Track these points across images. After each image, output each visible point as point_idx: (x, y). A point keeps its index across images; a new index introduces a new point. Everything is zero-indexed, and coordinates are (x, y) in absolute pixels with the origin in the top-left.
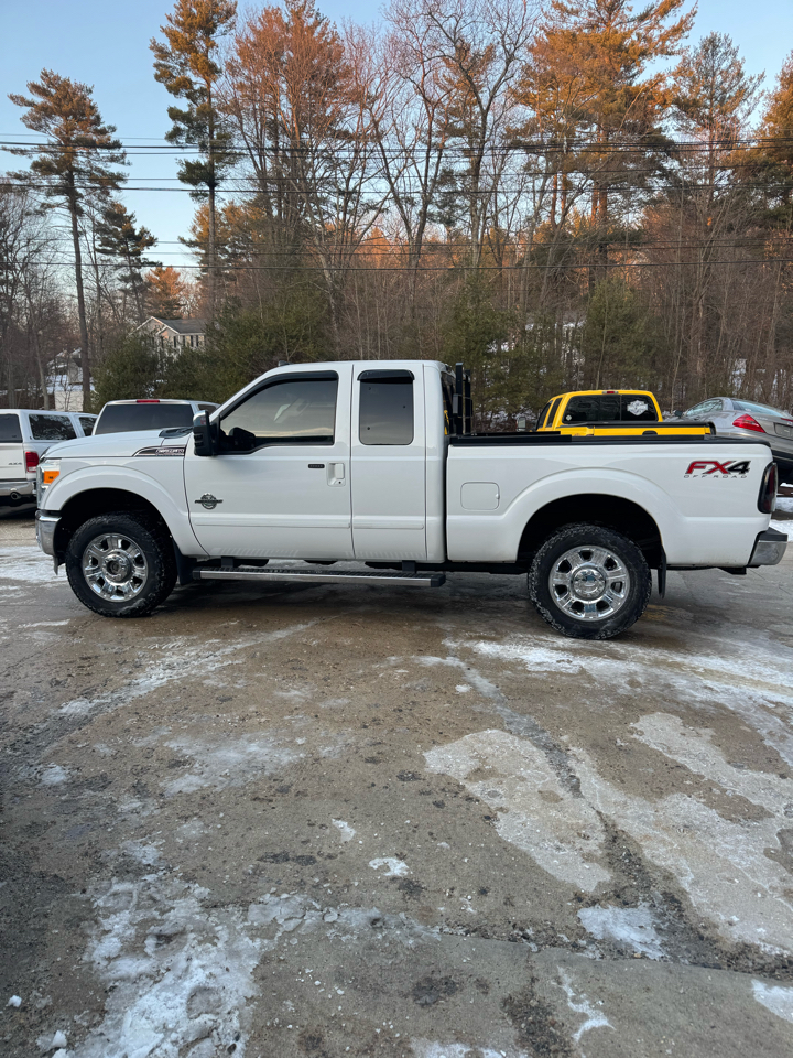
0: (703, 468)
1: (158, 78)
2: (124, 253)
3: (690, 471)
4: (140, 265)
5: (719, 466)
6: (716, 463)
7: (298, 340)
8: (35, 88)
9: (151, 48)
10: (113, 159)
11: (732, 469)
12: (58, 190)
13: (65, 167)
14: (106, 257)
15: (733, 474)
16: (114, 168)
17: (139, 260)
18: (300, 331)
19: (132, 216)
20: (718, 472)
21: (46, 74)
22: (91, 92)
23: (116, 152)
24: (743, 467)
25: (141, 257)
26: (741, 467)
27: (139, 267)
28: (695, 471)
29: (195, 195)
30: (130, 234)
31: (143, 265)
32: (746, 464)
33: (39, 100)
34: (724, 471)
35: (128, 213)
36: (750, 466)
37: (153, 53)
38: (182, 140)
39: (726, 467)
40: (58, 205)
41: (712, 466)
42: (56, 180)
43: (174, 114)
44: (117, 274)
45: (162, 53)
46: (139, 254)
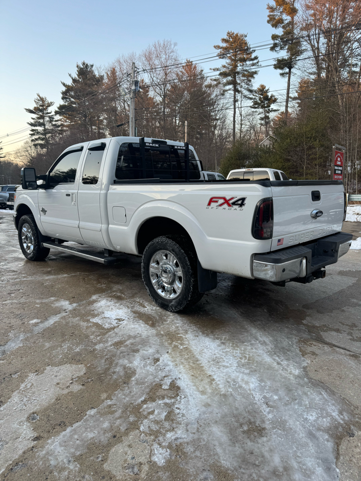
0: (217, 202)
1: (268, 22)
2: (263, 107)
3: (209, 204)
4: (269, 112)
5: (226, 201)
6: (224, 198)
7: (311, 138)
8: (224, 40)
9: (268, 8)
10: (253, 65)
11: (234, 204)
12: (229, 83)
13: (233, 73)
14: (255, 110)
15: (235, 207)
16: (253, 69)
17: (269, 110)
18: (312, 134)
19: (268, 90)
20: (226, 206)
21: (228, 33)
22: (246, 36)
23: (255, 61)
24: (241, 202)
25: (270, 108)
26: (240, 202)
27: (269, 113)
28: (213, 204)
29: (282, 75)
30: (266, 98)
31: (271, 111)
32: (243, 199)
33: (224, 45)
34: (229, 205)
35: (267, 88)
36: (246, 202)
37: (268, 11)
38: (277, 49)
39: (231, 202)
40: (229, 90)
41: (221, 201)
42: (230, 78)
43: (274, 37)
44: (259, 117)
45: (272, 9)
46: (270, 107)
